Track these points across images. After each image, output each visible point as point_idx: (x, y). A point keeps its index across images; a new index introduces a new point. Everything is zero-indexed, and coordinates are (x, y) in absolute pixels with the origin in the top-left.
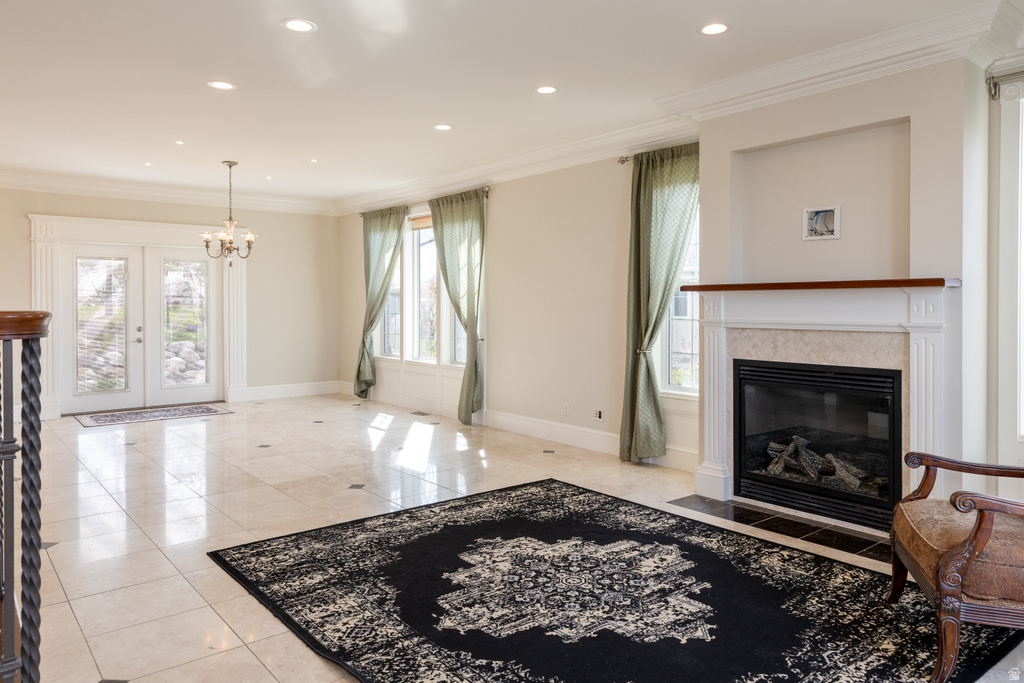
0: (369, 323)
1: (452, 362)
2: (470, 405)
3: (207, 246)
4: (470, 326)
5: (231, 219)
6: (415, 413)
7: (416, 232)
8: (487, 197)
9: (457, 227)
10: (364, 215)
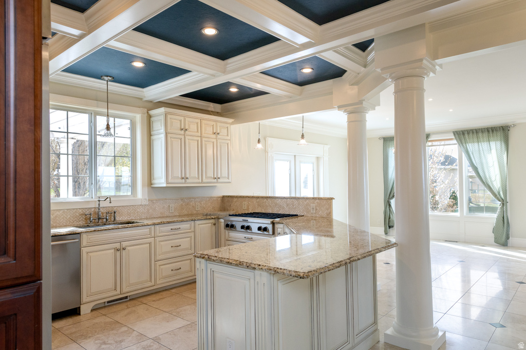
8: (509, 130)
10: (384, 139)
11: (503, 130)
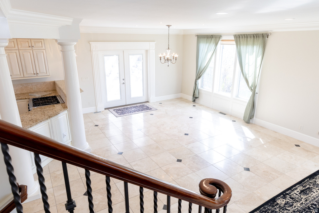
0: (198, 77)
1: (236, 97)
2: (250, 117)
3: (160, 59)
4: (253, 89)
5: (169, 49)
6: (220, 113)
7: (222, 45)
8: (268, 37)
9: (250, 48)
10: (197, 36)
11: (263, 37)
